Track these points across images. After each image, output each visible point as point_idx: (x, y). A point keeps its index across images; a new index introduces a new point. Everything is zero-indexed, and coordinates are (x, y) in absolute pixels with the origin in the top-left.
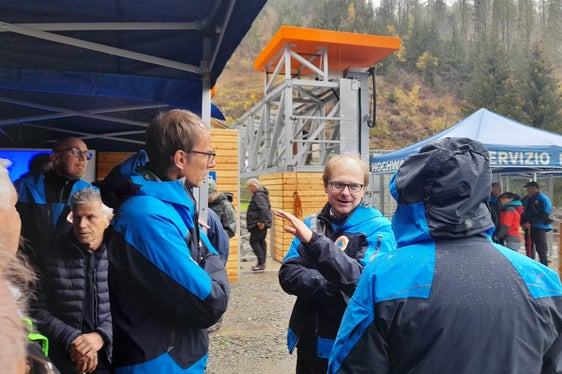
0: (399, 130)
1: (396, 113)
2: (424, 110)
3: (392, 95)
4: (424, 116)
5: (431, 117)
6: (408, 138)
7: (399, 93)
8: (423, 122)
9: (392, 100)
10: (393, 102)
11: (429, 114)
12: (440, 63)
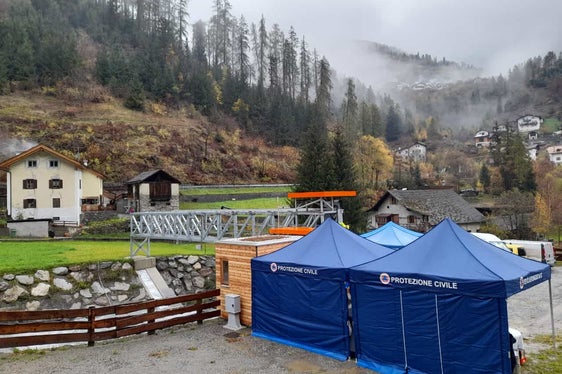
0: (229, 167)
1: (223, 151)
2: (243, 149)
3: (218, 135)
4: (245, 154)
5: (251, 155)
6: (236, 174)
7: (223, 134)
8: (244, 159)
9: (219, 140)
10: (219, 141)
11: (248, 152)
12: (250, 109)
